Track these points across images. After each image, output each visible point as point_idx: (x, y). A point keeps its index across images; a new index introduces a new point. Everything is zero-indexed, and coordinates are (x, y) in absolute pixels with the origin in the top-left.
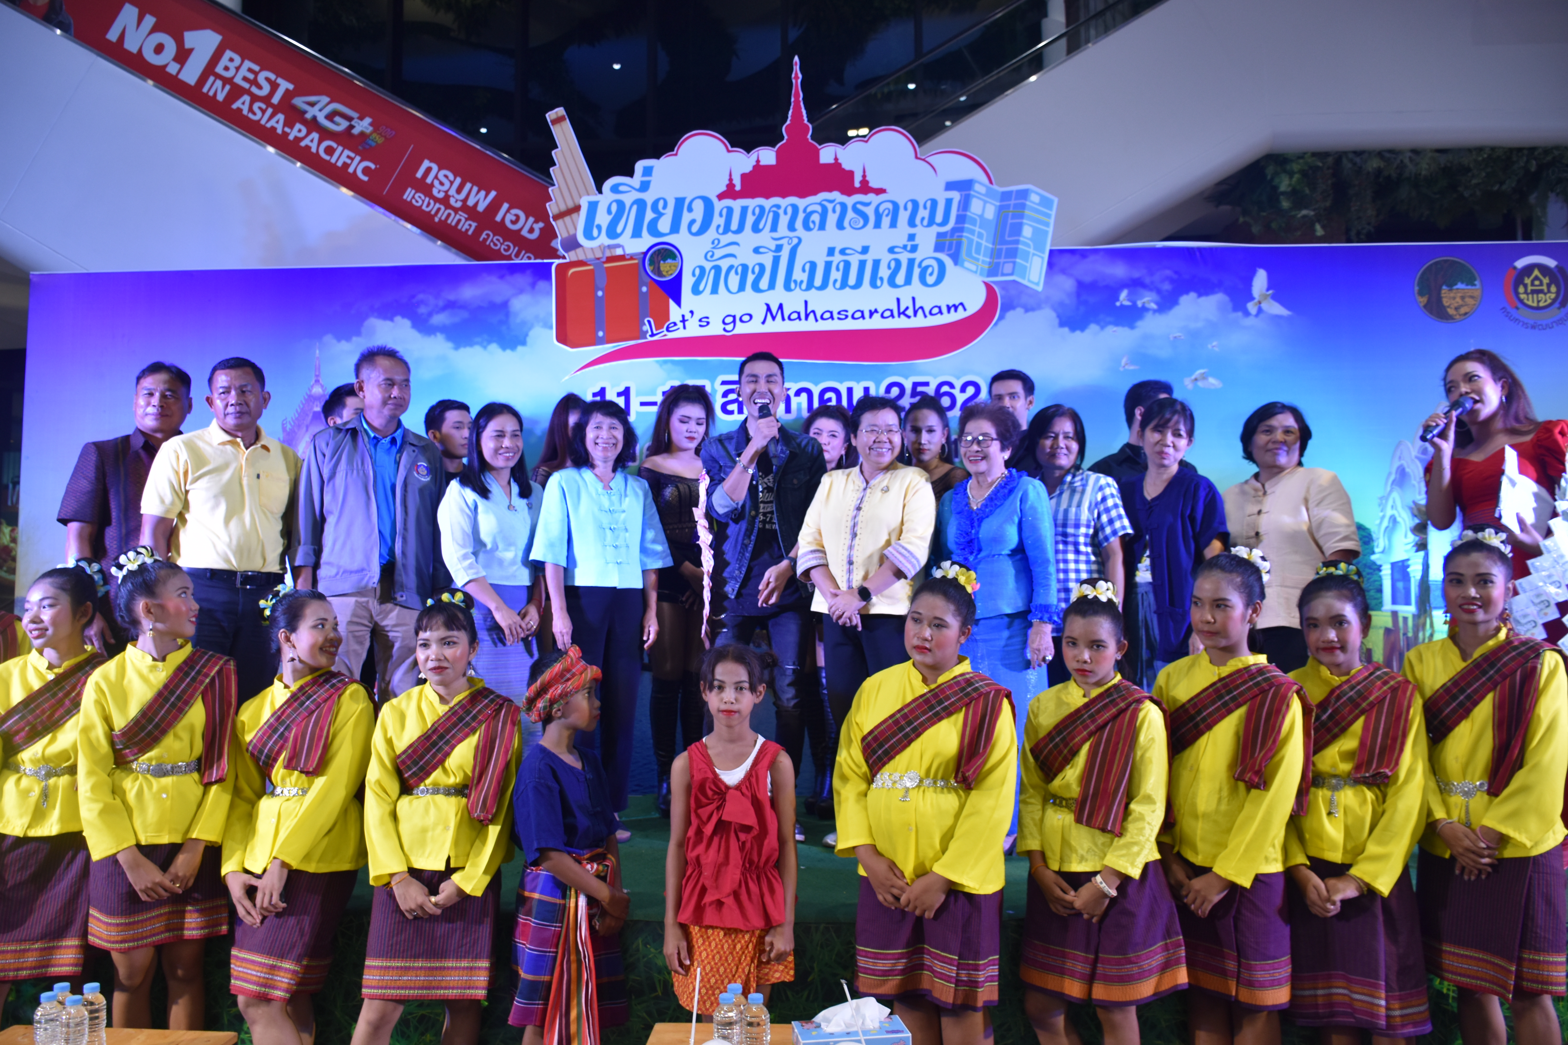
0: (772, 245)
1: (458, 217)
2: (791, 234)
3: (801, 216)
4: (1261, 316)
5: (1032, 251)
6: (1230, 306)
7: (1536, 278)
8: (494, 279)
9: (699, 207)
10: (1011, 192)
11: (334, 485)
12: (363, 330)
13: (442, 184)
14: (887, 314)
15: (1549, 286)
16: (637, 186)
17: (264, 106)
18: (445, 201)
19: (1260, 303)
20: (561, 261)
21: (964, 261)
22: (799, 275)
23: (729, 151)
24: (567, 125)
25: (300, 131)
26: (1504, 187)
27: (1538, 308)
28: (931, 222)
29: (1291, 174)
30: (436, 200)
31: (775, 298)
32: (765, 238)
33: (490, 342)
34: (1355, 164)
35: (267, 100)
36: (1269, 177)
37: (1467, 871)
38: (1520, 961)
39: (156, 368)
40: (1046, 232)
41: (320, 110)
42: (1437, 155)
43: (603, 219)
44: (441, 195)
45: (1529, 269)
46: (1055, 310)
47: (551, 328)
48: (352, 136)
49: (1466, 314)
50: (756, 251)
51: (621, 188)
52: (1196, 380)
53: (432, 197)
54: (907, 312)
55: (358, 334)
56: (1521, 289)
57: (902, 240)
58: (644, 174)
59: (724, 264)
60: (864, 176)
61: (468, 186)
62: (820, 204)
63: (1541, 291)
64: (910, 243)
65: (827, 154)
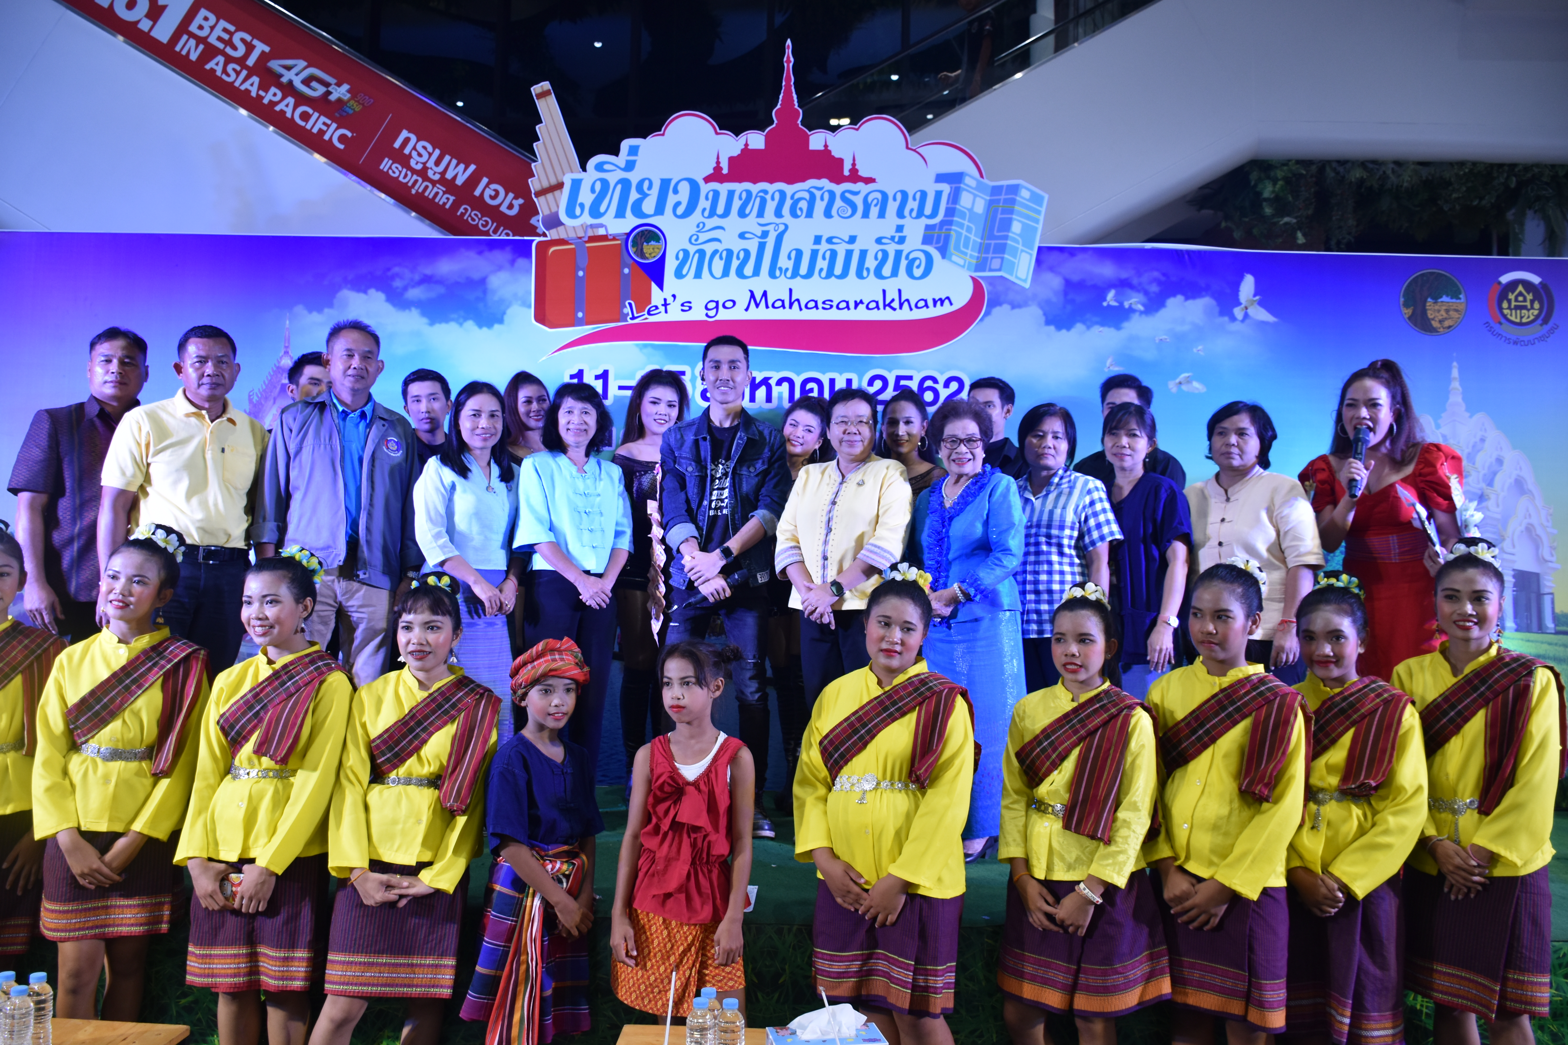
0: (758, 231)
1: (435, 190)
2: (778, 221)
3: (788, 203)
4: (1247, 321)
5: (1020, 247)
6: (1217, 310)
7: (1520, 294)
8: (472, 254)
9: (685, 189)
10: (1002, 187)
11: (300, 461)
12: (335, 301)
13: (420, 155)
14: (873, 305)
15: (1532, 302)
16: (623, 165)
17: (238, 68)
18: (423, 173)
19: (1246, 308)
20: (542, 239)
21: (952, 254)
22: (784, 262)
23: (717, 133)
24: (552, 100)
25: (275, 95)
26: (1484, 202)
27: (1521, 324)
28: (920, 214)
29: (1275, 181)
30: (414, 171)
31: (759, 285)
32: (751, 224)
33: (466, 319)
34: (1338, 173)
35: (241, 61)
36: (1253, 183)
37: (1454, 889)
38: (1504, 981)
39: (112, 334)
40: (1036, 229)
41: (297, 75)
42: (1420, 167)
43: (586, 197)
44: (419, 167)
45: (1513, 285)
46: (1041, 308)
47: (530, 306)
48: (330, 102)
49: (1450, 327)
50: (742, 236)
51: (606, 167)
52: (1180, 383)
53: (409, 168)
54: (893, 305)
55: (330, 305)
56: (1505, 305)
57: (891, 231)
58: (629, 154)
59: (709, 248)
60: (854, 164)
61: (447, 158)
62: (808, 191)
63: (1525, 307)
64: (898, 235)
65: (817, 140)
